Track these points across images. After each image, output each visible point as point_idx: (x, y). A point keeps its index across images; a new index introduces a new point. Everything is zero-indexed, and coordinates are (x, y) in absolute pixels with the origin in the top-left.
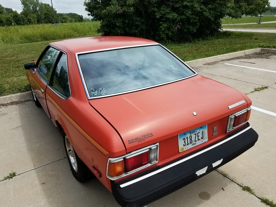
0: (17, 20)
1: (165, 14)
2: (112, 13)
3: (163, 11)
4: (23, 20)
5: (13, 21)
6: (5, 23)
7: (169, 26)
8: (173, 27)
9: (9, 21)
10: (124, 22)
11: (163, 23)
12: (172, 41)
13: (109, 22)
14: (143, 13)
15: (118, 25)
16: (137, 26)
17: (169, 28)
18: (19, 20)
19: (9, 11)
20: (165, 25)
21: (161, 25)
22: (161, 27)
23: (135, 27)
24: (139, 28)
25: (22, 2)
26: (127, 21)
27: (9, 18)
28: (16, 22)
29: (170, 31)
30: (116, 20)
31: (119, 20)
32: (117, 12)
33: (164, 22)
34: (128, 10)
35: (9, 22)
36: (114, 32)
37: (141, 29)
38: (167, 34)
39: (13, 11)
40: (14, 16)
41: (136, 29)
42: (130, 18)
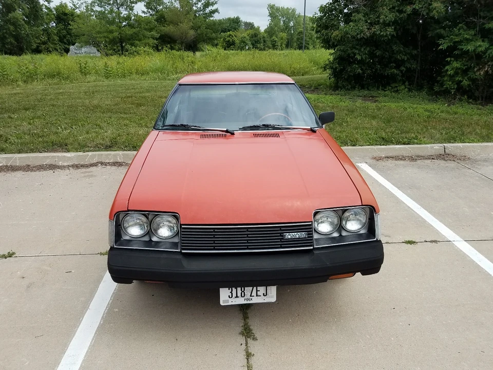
0: (256, 42)
1: (460, 42)
2: (349, 37)
3: (456, 36)
4: (264, 41)
5: (249, 43)
6: (238, 45)
7: (466, 67)
8: (476, 69)
9: (244, 42)
10: (372, 55)
11: (452, 59)
12: (469, 97)
13: (343, 53)
14: (419, 39)
15: (359, 57)
16: (399, 64)
17: (465, 72)
18: (258, 41)
19: (250, 26)
20: (456, 64)
21: (448, 63)
22: (447, 68)
23: (394, 65)
24: (404, 67)
25: (269, 13)
26: (378, 53)
27: (245, 37)
28: (253, 44)
29: (466, 78)
30: (357, 49)
31: (362, 50)
32: (358, 34)
33: (457, 58)
34: (381, 32)
35: (242, 45)
36: (349, 70)
37: (407, 68)
38: (459, 82)
39: (255, 27)
40: (252, 35)
41: (397, 67)
42: (388, 46)
